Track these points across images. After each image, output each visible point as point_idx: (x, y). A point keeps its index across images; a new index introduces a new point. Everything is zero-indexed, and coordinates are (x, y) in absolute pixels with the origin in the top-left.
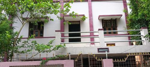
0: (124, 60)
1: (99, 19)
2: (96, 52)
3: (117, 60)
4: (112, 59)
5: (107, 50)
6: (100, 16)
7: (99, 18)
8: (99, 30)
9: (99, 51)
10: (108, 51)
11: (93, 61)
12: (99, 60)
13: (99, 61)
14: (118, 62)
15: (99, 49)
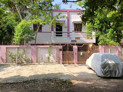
0: (82, 46)
4: (77, 46)
7: (73, 23)
8: (73, 31)
10: (76, 42)
12: (72, 46)
15: (72, 41)
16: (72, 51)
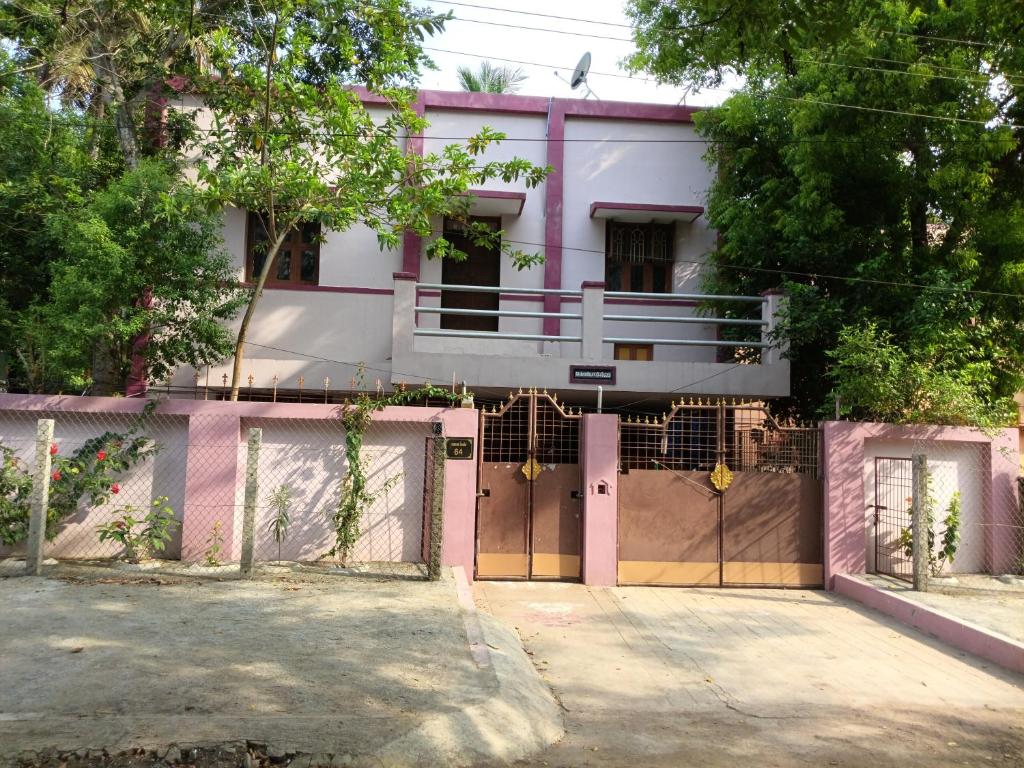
0: (661, 421)
1: (592, 216)
2: (564, 384)
3: (634, 421)
4: (616, 415)
5: (608, 375)
6: (596, 207)
7: (596, 215)
8: (586, 285)
9: (573, 379)
10: (612, 381)
11: (549, 416)
12: (571, 415)
13: (568, 419)
14: (636, 427)
15: (574, 369)
16: (565, 460)
